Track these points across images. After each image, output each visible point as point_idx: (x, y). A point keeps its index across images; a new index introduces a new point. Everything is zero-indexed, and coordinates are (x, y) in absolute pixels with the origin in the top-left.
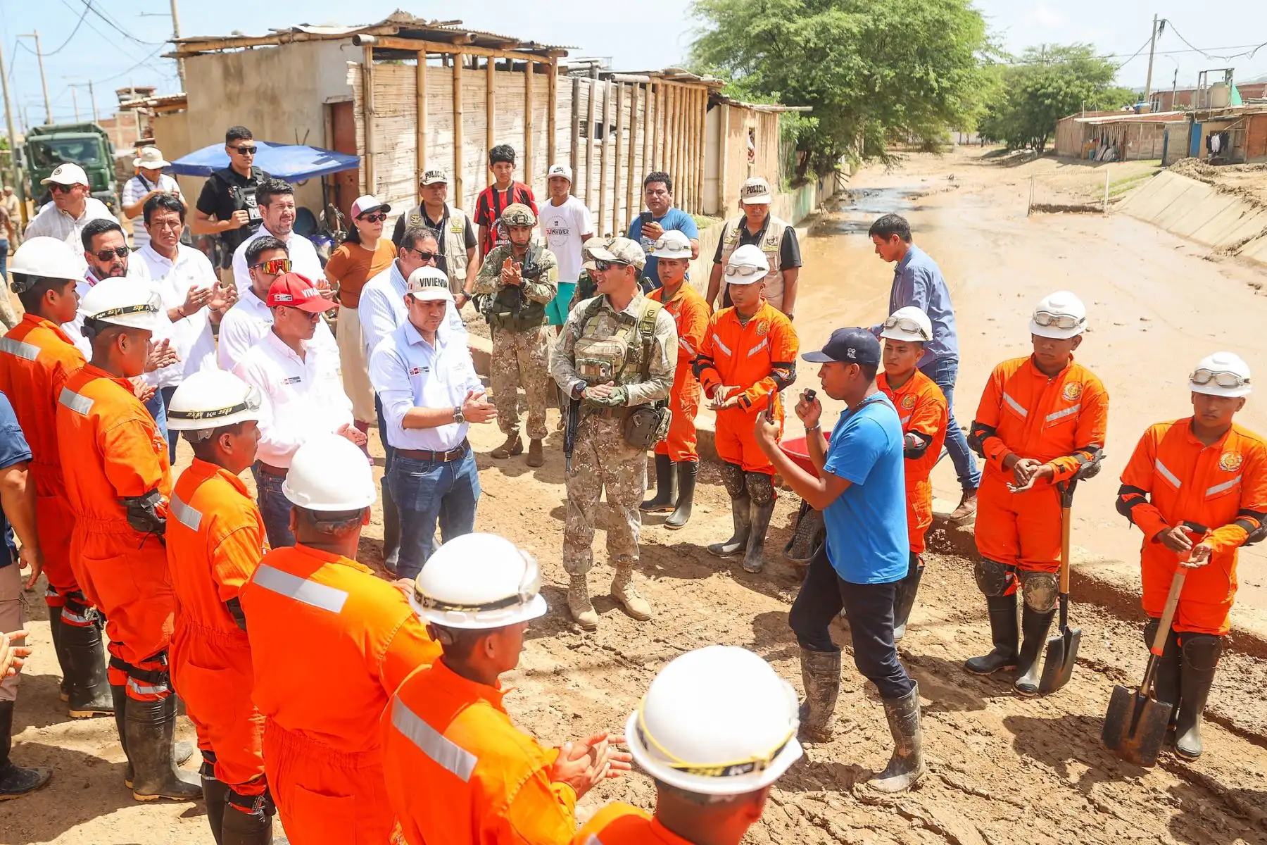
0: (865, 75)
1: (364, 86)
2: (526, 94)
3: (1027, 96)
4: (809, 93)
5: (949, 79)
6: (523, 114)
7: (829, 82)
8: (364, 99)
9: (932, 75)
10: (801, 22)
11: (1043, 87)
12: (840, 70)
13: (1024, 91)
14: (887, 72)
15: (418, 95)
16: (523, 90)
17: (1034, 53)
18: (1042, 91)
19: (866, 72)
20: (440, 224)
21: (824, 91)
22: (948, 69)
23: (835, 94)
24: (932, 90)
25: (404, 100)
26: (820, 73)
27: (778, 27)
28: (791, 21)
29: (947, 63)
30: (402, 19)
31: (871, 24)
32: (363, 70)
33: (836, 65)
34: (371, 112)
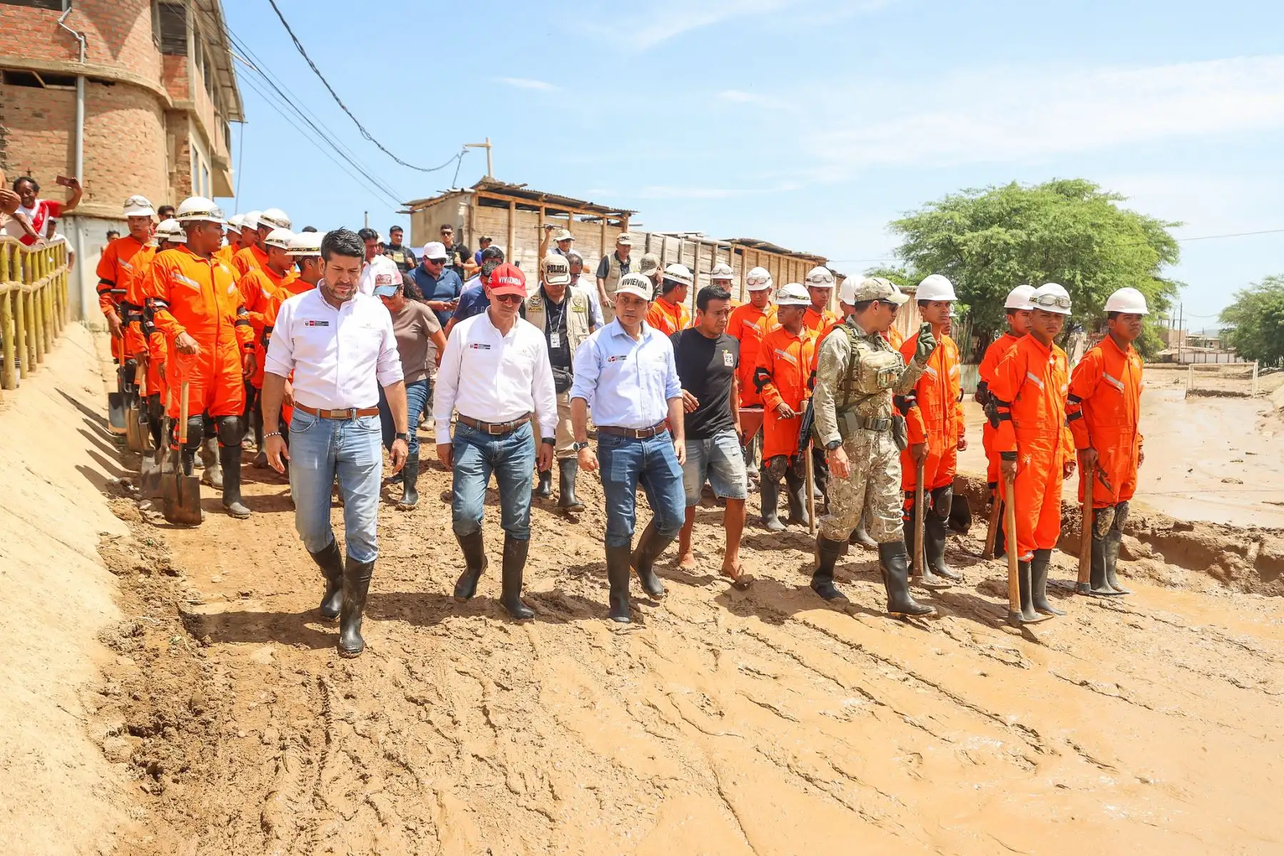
0: (1020, 276)
1: (470, 216)
2: (602, 237)
3: (1262, 317)
4: (975, 290)
5: (1094, 282)
6: (599, 249)
7: (990, 281)
8: (470, 223)
9: (1079, 277)
10: (969, 235)
11: (1277, 309)
12: (1000, 272)
13: (1261, 312)
14: (1038, 274)
15: (509, 226)
16: (600, 235)
17: (1274, 282)
18: (1276, 313)
19: (1020, 274)
20: (562, 304)
21: (987, 289)
22: (1095, 274)
23: (996, 290)
24: (1079, 289)
25: (499, 227)
26: (986, 274)
27: (950, 239)
28: (963, 234)
29: (1095, 269)
30: (490, 181)
31: (1025, 238)
32: (470, 208)
33: (999, 269)
34: (473, 230)
